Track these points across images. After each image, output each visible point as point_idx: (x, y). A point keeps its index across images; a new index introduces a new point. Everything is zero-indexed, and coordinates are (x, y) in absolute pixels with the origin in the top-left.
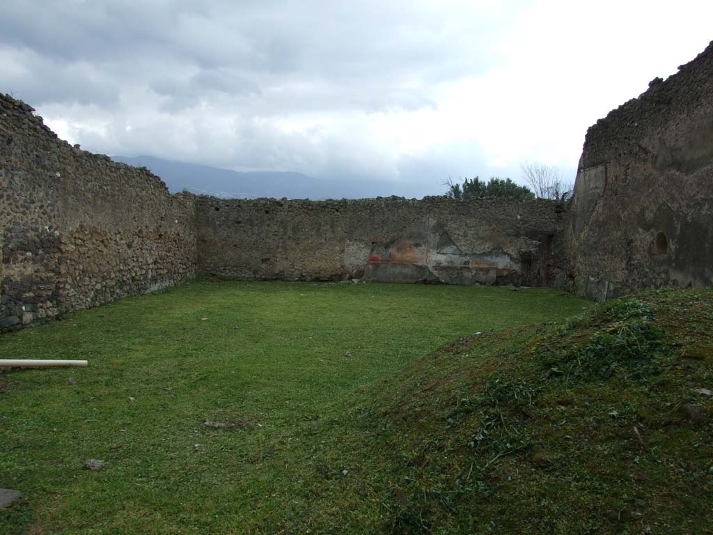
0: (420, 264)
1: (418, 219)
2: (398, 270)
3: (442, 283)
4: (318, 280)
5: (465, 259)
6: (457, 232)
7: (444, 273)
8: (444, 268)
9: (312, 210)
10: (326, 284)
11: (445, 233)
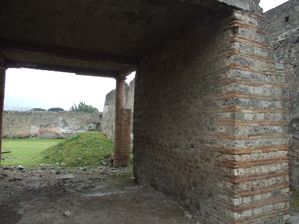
0: (57, 132)
1: (57, 118)
2: (49, 134)
3: (64, 138)
4: (20, 138)
5: (72, 131)
6: (69, 122)
7: (65, 135)
8: (65, 134)
9: (19, 114)
10: (24, 139)
11: (65, 123)
